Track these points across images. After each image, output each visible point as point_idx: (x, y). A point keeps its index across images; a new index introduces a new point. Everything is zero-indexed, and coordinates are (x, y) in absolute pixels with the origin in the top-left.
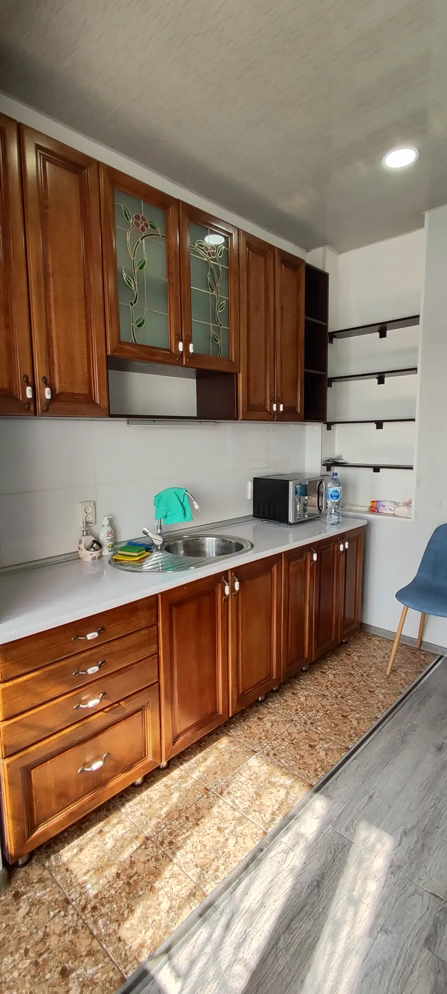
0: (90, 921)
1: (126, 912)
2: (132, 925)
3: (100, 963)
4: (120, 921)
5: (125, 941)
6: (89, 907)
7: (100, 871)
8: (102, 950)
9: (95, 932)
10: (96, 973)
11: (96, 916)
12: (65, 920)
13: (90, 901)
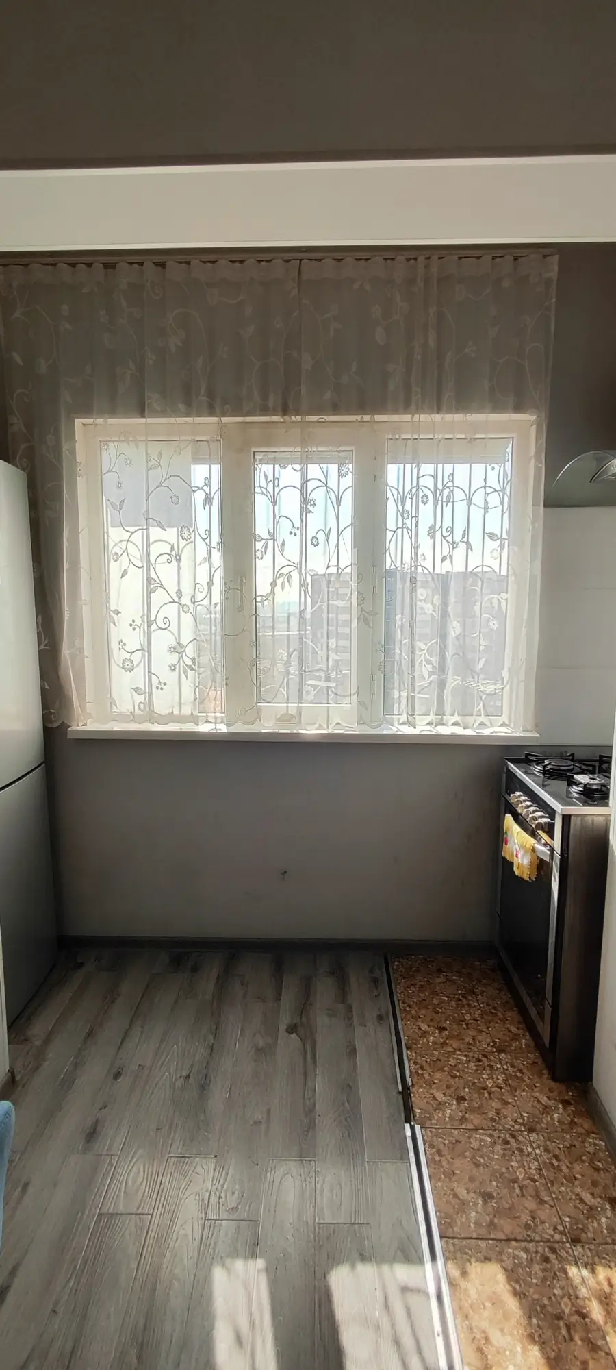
0: (531, 1246)
1: (518, 1287)
2: (497, 1283)
3: (475, 1227)
4: (512, 1275)
5: (482, 1262)
6: (552, 1257)
7: (603, 1299)
8: (489, 1237)
9: (514, 1243)
10: (467, 1219)
11: (534, 1255)
12: (550, 1226)
13: (560, 1262)
